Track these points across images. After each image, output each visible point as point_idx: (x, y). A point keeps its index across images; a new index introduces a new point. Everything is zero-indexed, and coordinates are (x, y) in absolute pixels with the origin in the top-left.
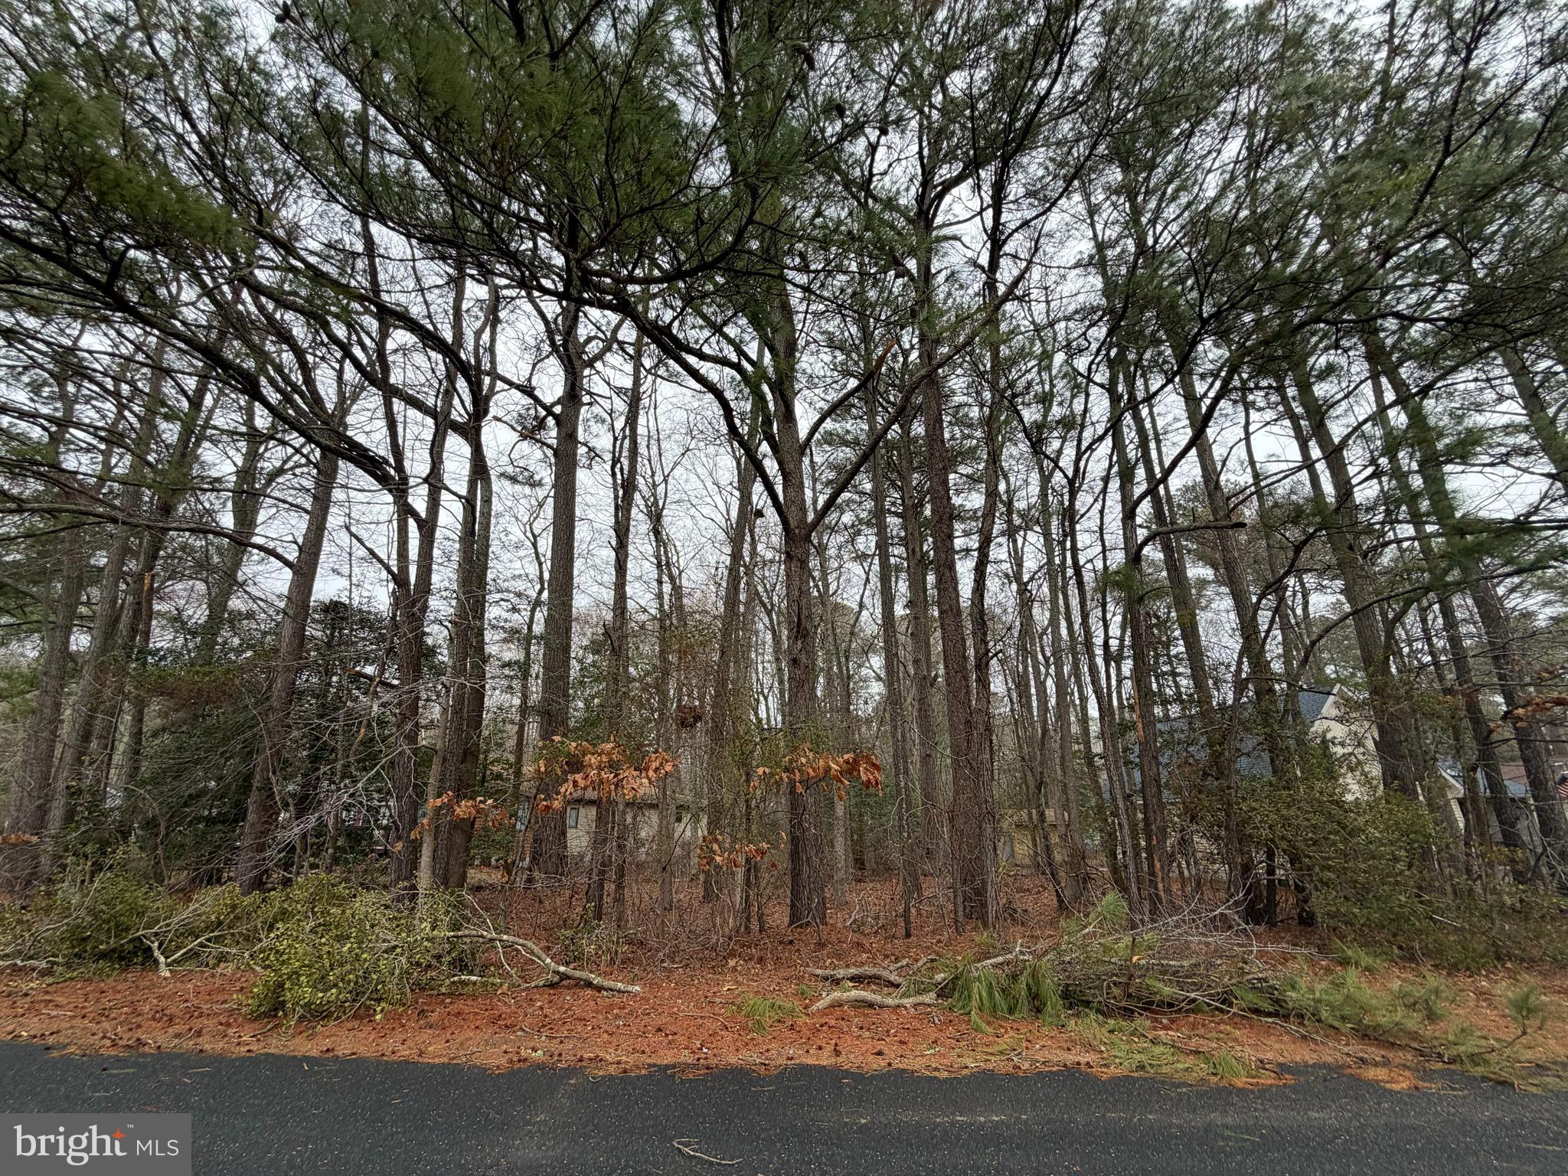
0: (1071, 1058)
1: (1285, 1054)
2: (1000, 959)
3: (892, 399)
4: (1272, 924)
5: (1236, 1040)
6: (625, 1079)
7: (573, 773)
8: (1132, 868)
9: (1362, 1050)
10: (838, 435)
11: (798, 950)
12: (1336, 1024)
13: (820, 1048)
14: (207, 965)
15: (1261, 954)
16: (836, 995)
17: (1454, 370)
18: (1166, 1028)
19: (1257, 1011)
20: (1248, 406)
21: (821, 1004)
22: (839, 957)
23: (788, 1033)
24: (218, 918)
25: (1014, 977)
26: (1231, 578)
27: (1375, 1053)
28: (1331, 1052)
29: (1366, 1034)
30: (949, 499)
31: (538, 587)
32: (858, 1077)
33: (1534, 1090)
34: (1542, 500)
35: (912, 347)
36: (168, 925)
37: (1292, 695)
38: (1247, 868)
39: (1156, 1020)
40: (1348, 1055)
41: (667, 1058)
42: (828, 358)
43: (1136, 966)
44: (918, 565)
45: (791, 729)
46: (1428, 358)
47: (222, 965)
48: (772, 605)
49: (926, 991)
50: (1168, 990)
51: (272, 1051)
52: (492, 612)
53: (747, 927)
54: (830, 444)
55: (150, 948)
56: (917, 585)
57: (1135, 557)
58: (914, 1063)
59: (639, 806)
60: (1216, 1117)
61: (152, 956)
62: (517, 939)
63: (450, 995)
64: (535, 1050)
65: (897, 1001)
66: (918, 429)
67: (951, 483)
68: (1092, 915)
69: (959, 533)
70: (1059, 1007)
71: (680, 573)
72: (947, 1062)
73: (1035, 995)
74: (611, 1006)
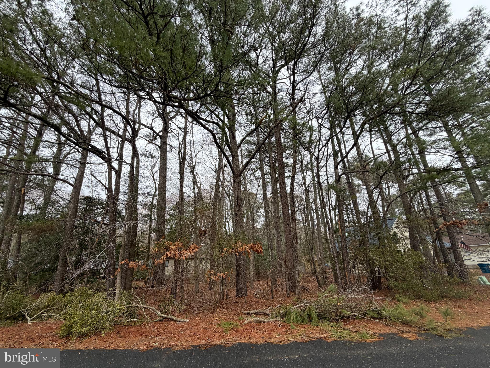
0: (320, 336)
1: (382, 331)
2: (299, 305)
3: (266, 130)
4: (380, 289)
5: (367, 327)
6: (184, 351)
7: (166, 251)
8: (339, 275)
9: (403, 328)
11: (239, 305)
12: (395, 321)
13: (245, 337)
14: (44, 320)
15: (376, 300)
16: (250, 319)
18: (348, 324)
19: (374, 318)
21: (245, 323)
22: (251, 306)
23: (235, 333)
24: (48, 304)
25: (304, 311)
26: (366, 183)
27: (406, 329)
28: (394, 330)
29: (405, 323)
30: (283, 160)
31: (154, 190)
32: (256, 346)
33: (448, 337)
34: (451, 162)
35: (271, 114)
36: (31, 307)
38: (372, 272)
39: (345, 322)
40: (399, 330)
41: (197, 343)
42: (245, 118)
43: (340, 306)
44: (275, 181)
47: (49, 319)
48: (230, 194)
49: (277, 316)
50: (348, 313)
51: (68, 348)
53: (222, 298)
55: (24, 315)
56: (274, 187)
57: (338, 180)
58: (273, 340)
60: (361, 352)
61: (25, 317)
62: (149, 307)
63: (127, 326)
64: (155, 343)
65: (269, 320)
66: (274, 139)
67: (284, 156)
68: (327, 291)
69: (286, 171)
70: (317, 320)
71: (201, 185)
72: (283, 339)
73: (310, 316)
74: (179, 327)
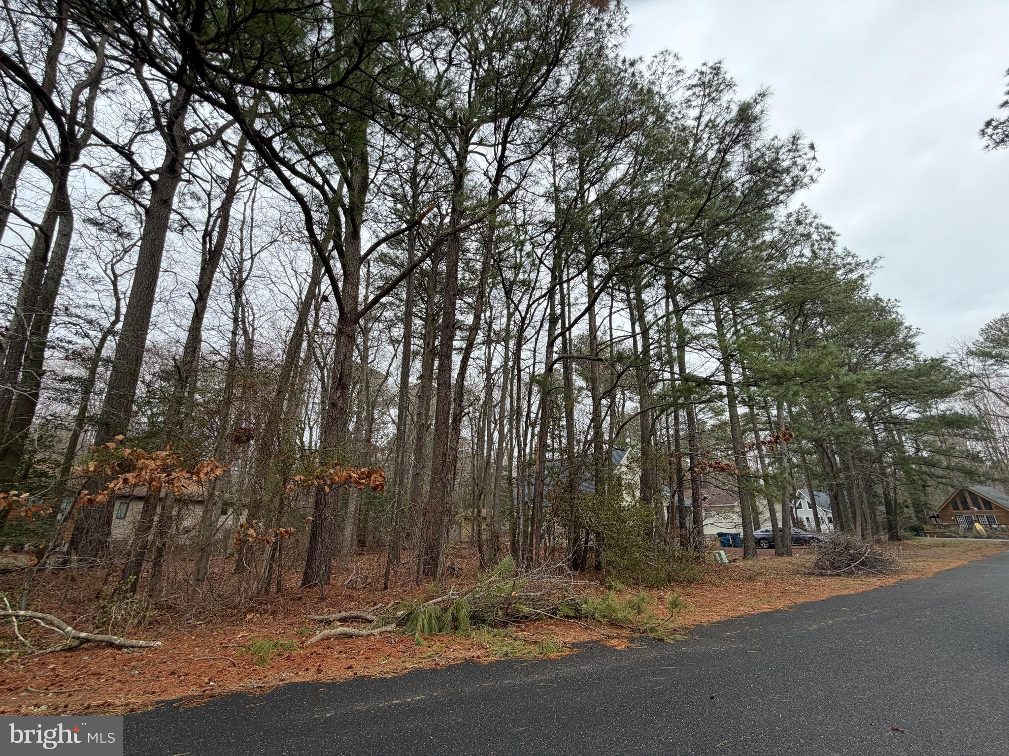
0: (468, 654)
1: (576, 638)
2: (440, 599)
4: (583, 570)
5: (555, 633)
7: (124, 472)
8: (521, 543)
9: (610, 632)
10: (390, 258)
11: (304, 604)
12: (601, 619)
13: (307, 670)
15: (575, 586)
16: (326, 632)
17: (696, 303)
18: (523, 631)
19: (568, 617)
20: (613, 298)
21: (314, 640)
22: (334, 606)
23: (284, 662)
25: (446, 610)
26: (593, 390)
27: (614, 632)
28: (596, 634)
29: (614, 624)
30: (454, 315)
31: (113, 318)
32: (332, 686)
33: (670, 641)
34: (715, 371)
35: (447, 214)
37: (609, 452)
38: (576, 540)
39: (519, 627)
40: (603, 634)
42: (391, 205)
43: (514, 597)
44: (430, 353)
45: (324, 450)
46: (688, 294)
48: (325, 364)
49: (389, 623)
50: (526, 609)
52: (56, 332)
53: (266, 590)
54: (384, 263)
56: (427, 366)
57: (549, 369)
58: (373, 671)
59: (185, 501)
60: (538, 677)
62: (36, 614)
64: (38, 706)
65: (369, 632)
66: (443, 267)
67: (458, 306)
68: (495, 570)
69: (456, 338)
70: (468, 625)
71: (254, 329)
72: (394, 667)
73: (455, 619)
74: (130, 660)
